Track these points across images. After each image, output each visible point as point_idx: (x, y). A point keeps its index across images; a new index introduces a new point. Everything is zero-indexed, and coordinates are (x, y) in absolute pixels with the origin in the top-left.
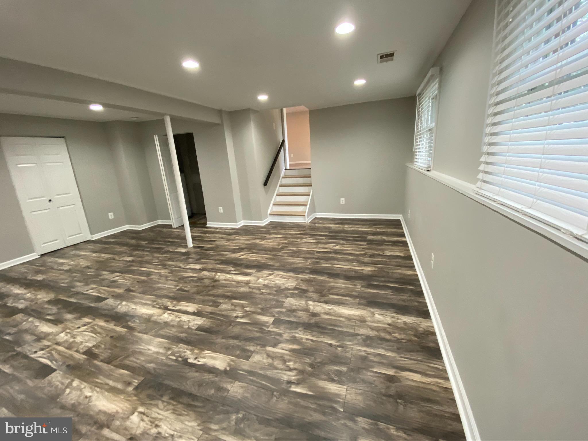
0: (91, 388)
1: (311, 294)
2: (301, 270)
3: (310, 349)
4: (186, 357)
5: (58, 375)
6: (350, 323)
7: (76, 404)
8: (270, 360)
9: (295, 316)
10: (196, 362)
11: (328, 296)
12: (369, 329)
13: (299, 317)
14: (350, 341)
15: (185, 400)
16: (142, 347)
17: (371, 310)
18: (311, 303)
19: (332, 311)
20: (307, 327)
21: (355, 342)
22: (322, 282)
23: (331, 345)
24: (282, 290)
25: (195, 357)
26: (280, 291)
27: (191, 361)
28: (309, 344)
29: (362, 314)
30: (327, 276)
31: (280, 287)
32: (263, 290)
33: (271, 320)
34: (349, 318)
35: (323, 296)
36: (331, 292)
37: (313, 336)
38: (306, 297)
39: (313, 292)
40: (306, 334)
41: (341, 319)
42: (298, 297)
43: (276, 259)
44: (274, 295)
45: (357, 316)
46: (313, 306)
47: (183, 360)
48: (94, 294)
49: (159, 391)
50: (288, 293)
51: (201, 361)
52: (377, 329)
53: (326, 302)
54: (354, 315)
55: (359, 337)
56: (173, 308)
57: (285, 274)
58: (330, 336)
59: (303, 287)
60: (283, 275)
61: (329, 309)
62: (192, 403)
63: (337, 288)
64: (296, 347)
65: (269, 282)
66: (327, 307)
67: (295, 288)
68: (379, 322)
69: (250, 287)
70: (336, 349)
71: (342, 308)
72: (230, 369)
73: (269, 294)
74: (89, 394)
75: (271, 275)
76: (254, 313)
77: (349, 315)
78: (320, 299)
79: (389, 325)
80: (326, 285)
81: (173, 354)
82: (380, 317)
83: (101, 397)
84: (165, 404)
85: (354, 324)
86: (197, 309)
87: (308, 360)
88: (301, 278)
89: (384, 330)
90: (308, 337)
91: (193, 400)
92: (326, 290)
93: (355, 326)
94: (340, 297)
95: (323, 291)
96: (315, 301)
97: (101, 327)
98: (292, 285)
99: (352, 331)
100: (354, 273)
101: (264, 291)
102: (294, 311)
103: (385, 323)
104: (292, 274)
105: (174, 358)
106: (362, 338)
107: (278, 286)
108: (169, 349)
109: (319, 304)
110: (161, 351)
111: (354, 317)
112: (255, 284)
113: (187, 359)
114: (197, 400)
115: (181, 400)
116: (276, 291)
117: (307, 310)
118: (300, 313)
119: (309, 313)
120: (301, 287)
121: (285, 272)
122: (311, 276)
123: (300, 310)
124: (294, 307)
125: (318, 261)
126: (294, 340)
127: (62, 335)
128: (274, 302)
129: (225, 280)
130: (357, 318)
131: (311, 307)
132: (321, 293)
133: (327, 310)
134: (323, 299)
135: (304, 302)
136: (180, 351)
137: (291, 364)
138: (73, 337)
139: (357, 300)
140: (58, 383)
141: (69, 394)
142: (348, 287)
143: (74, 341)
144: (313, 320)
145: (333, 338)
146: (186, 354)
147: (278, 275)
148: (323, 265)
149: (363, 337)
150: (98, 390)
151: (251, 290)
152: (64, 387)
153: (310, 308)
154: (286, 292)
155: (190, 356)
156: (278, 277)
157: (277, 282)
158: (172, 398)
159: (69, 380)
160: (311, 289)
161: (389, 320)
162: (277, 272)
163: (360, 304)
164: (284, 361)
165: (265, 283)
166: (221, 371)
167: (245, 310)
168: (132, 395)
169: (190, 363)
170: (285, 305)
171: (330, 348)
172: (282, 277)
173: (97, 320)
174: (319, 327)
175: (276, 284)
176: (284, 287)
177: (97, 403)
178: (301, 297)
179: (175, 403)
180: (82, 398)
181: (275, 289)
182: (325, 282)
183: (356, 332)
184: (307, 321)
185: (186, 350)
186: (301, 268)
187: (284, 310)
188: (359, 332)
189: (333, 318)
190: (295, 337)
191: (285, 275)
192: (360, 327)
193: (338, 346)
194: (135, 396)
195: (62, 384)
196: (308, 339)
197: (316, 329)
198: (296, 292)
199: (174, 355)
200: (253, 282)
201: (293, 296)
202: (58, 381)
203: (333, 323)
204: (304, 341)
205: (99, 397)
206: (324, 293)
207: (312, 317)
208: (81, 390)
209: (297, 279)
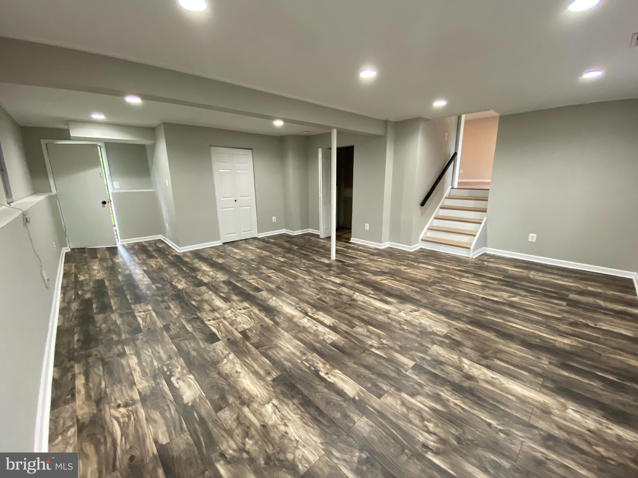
0: (241, 365)
1: (468, 350)
2: (457, 316)
3: (457, 417)
4: (318, 369)
5: (221, 344)
6: (524, 407)
7: (229, 374)
8: (404, 410)
9: (442, 370)
10: (326, 377)
11: (493, 361)
12: (554, 426)
13: (448, 373)
14: (520, 431)
15: (313, 412)
16: (282, 343)
17: (563, 400)
18: (465, 360)
19: (497, 381)
20: (457, 389)
21: (529, 435)
22: (485, 340)
23: (489, 425)
24: (428, 332)
25: (326, 372)
26: (424, 333)
27: (322, 374)
28: (458, 411)
29: (546, 401)
30: (495, 334)
31: (425, 329)
32: (404, 325)
33: (411, 364)
34: (523, 400)
35: (486, 358)
36: (498, 356)
37: (464, 403)
38: (460, 351)
39: (471, 348)
40: (453, 397)
41: (510, 397)
42: (448, 347)
43: (424, 294)
44: (418, 336)
45: (537, 401)
46: (469, 366)
47: (314, 371)
48: (254, 284)
49: (291, 391)
50: (436, 339)
51: (331, 379)
52: (569, 432)
53: (488, 367)
54: (532, 399)
55: (536, 432)
56: (312, 315)
57: (434, 315)
58: (490, 413)
59: (458, 337)
60: (431, 316)
61: (492, 377)
62: (318, 418)
63: (507, 353)
64: (439, 407)
65: (413, 319)
66: (490, 374)
67: (446, 336)
68: (572, 420)
69: (389, 318)
70: (497, 433)
71: (512, 383)
72: (359, 399)
73: (411, 333)
74: (239, 370)
75: (415, 311)
76: (392, 348)
77: (524, 396)
78: (480, 360)
79: (590, 431)
80: (492, 345)
81: (307, 360)
82: (577, 417)
83: (247, 377)
84: (295, 407)
85: (530, 411)
86: (333, 324)
87: (453, 431)
88: (454, 325)
89: (580, 436)
90: (458, 402)
91: (319, 415)
92: (491, 351)
93: (532, 414)
94: (512, 368)
95: (487, 351)
96: (472, 360)
97: (255, 314)
98: (443, 331)
99: (526, 419)
100: (538, 341)
101: (405, 327)
102: (441, 363)
103: (585, 427)
104: (443, 318)
105: (308, 365)
106: (540, 434)
107: (423, 327)
108: (304, 354)
109: (478, 366)
110: (298, 353)
111: (531, 401)
112: (395, 315)
113: (319, 371)
114: (323, 417)
115: (309, 410)
116: (420, 332)
117: (460, 368)
118: (450, 369)
119: (462, 373)
120: (454, 337)
121: (434, 313)
122: (470, 327)
123: (450, 365)
124: (442, 359)
125: (482, 310)
126: (437, 398)
127: (229, 312)
128: (417, 345)
129: (363, 302)
130: (536, 403)
131: (466, 366)
132: (482, 352)
133: (490, 378)
134: (484, 362)
135: (456, 357)
136: (313, 361)
137: (431, 426)
138: (236, 316)
139: (540, 380)
140: (219, 352)
141: (225, 364)
142: (527, 358)
143: (236, 320)
144: (467, 384)
145: (494, 417)
146: (318, 365)
147: (425, 314)
148: (489, 318)
149: (542, 433)
150: (246, 369)
151: (390, 321)
152: (223, 356)
153: (464, 366)
154: (433, 336)
155: (322, 369)
156: (424, 316)
157: (423, 322)
158: (301, 404)
159: (227, 352)
160: (469, 344)
161: (592, 425)
162: (423, 310)
163: (543, 386)
164: (423, 419)
165: (408, 319)
166: (349, 397)
167: (381, 341)
168: (270, 385)
169: (320, 376)
170: (430, 352)
171: (488, 429)
172: (428, 318)
173: (253, 307)
174: (473, 395)
175: (420, 323)
176: (431, 330)
177: (243, 380)
178: (453, 349)
179: (303, 410)
180: (234, 371)
181: (419, 329)
182: (490, 339)
183: (532, 422)
184: (457, 382)
185: (318, 362)
186: (456, 314)
187: (429, 358)
188: (536, 424)
189: (498, 391)
190: (439, 395)
191: (434, 317)
192: (540, 418)
193: (501, 431)
194: (273, 387)
195: (223, 353)
196: (456, 405)
197: (470, 396)
198: (447, 341)
199: (307, 362)
200: (393, 313)
201: (441, 344)
202: (220, 350)
203: (498, 398)
204: (451, 404)
205: (245, 376)
206: (486, 354)
207: (465, 379)
208: (234, 363)
209: (449, 325)
